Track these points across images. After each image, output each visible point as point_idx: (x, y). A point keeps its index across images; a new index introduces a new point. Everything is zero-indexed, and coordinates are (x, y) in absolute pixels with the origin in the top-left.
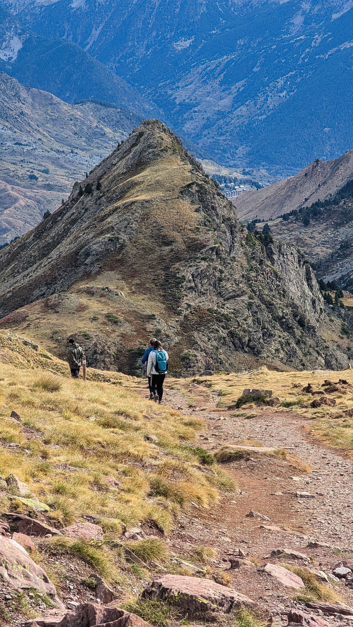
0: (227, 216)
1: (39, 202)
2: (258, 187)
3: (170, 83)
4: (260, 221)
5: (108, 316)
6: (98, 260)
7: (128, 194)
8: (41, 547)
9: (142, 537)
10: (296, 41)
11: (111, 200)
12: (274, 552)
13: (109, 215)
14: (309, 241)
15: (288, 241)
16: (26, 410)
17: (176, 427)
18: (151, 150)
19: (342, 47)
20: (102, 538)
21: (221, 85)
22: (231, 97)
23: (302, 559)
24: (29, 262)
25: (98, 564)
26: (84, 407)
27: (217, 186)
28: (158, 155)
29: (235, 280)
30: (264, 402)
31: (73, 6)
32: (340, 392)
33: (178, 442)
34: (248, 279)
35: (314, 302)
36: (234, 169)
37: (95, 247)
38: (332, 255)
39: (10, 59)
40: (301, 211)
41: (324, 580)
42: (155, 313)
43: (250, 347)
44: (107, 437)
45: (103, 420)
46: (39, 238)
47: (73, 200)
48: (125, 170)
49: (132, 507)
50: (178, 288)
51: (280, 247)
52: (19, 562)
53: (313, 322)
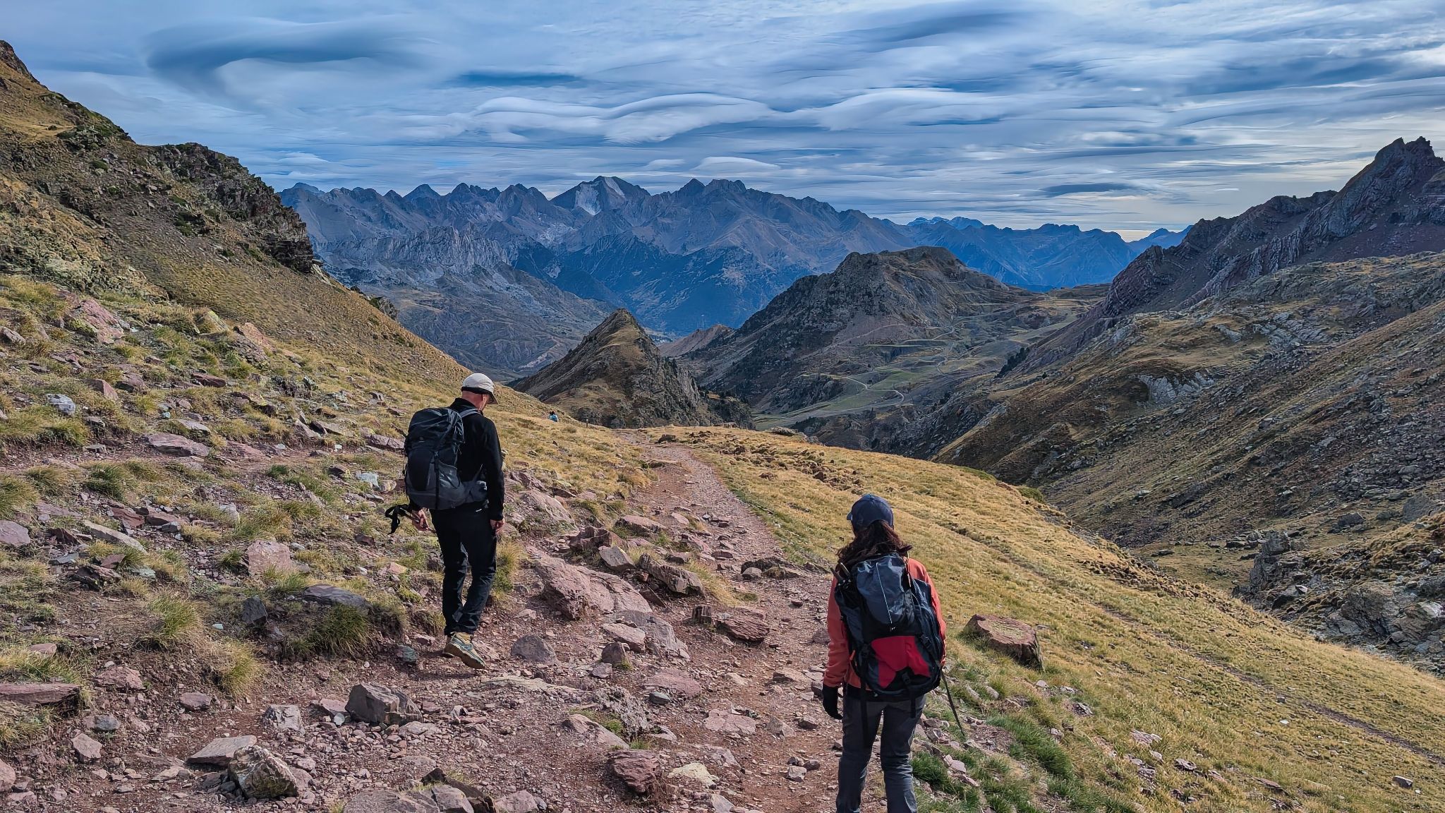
0: (656, 354)
1: (566, 345)
2: (671, 341)
3: (630, 291)
4: (671, 357)
5: (599, 400)
6: (594, 373)
7: (609, 342)
10: (690, 274)
11: (601, 345)
13: (600, 352)
14: (694, 367)
15: (684, 367)
18: (620, 322)
19: (711, 277)
21: (654, 293)
22: (659, 298)
24: (561, 373)
27: (651, 340)
28: (624, 324)
29: (659, 384)
30: (672, 440)
31: (585, 253)
32: (707, 436)
34: (665, 384)
35: (695, 395)
36: (660, 332)
37: (593, 367)
38: (704, 374)
39: (555, 277)
40: (690, 353)
42: (620, 399)
46: (566, 362)
47: (583, 344)
48: (608, 331)
50: (632, 388)
51: (680, 369)
53: (695, 405)
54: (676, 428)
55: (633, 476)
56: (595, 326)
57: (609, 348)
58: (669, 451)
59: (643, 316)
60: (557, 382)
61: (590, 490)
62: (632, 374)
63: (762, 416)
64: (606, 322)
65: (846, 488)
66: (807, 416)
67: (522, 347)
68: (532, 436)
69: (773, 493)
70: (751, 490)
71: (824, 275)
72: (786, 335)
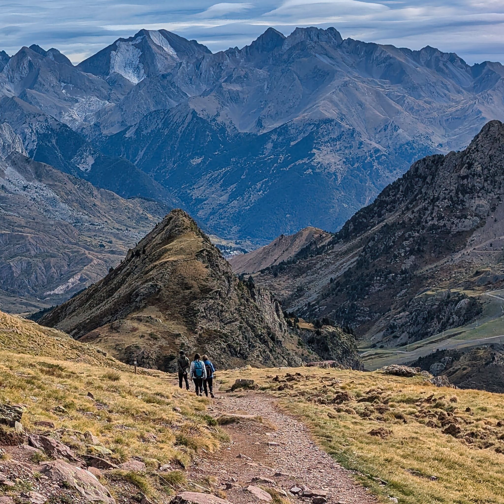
0: (226, 271)
1: (106, 261)
2: (245, 252)
3: (189, 186)
4: (246, 274)
5: (151, 335)
6: (144, 299)
7: (163, 257)
8: (106, 475)
9: (171, 470)
10: (268, 159)
11: (152, 260)
12: (253, 479)
13: (151, 270)
14: (277, 286)
15: (264, 287)
16: (97, 391)
17: (193, 403)
18: (177, 229)
19: (297, 163)
20: (145, 470)
21: (221, 187)
22: (228, 195)
23: (271, 483)
24: (100, 300)
25: (142, 487)
26: (134, 390)
27: (219, 251)
28: (182, 232)
29: (231, 312)
30: (249, 387)
31: (127, 136)
32: (296, 380)
33: (194, 412)
34: (239, 311)
35: (280, 325)
36: (230, 241)
37: (142, 290)
38: (292, 295)
39: (87, 170)
40: (272, 267)
41: (284, 495)
42: (180, 332)
43: (241, 354)
44: (149, 409)
45: (146, 398)
46: (106, 285)
47: (128, 260)
48: (161, 241)
49: (164, 451)
50: (195, 317)
51: (259, 290)
52: (92, 485)
53: (280, 338)
54: (254, 370)
55: (195, 437)
56: (143, 235)
57: (162, 265)
58: (244, 402)
59: (207, 219)
60: (96, 312)
61: (138, 459)
62: (195, 298)
63: (372, 351)
64: (158, 229)
65: (487, 445)
66: (433, 348)
67: (48, 267)
68: (60, 387)
69: (387, 456)
70: (356, 452)
71: (453, 153)
72: (403, 238)
